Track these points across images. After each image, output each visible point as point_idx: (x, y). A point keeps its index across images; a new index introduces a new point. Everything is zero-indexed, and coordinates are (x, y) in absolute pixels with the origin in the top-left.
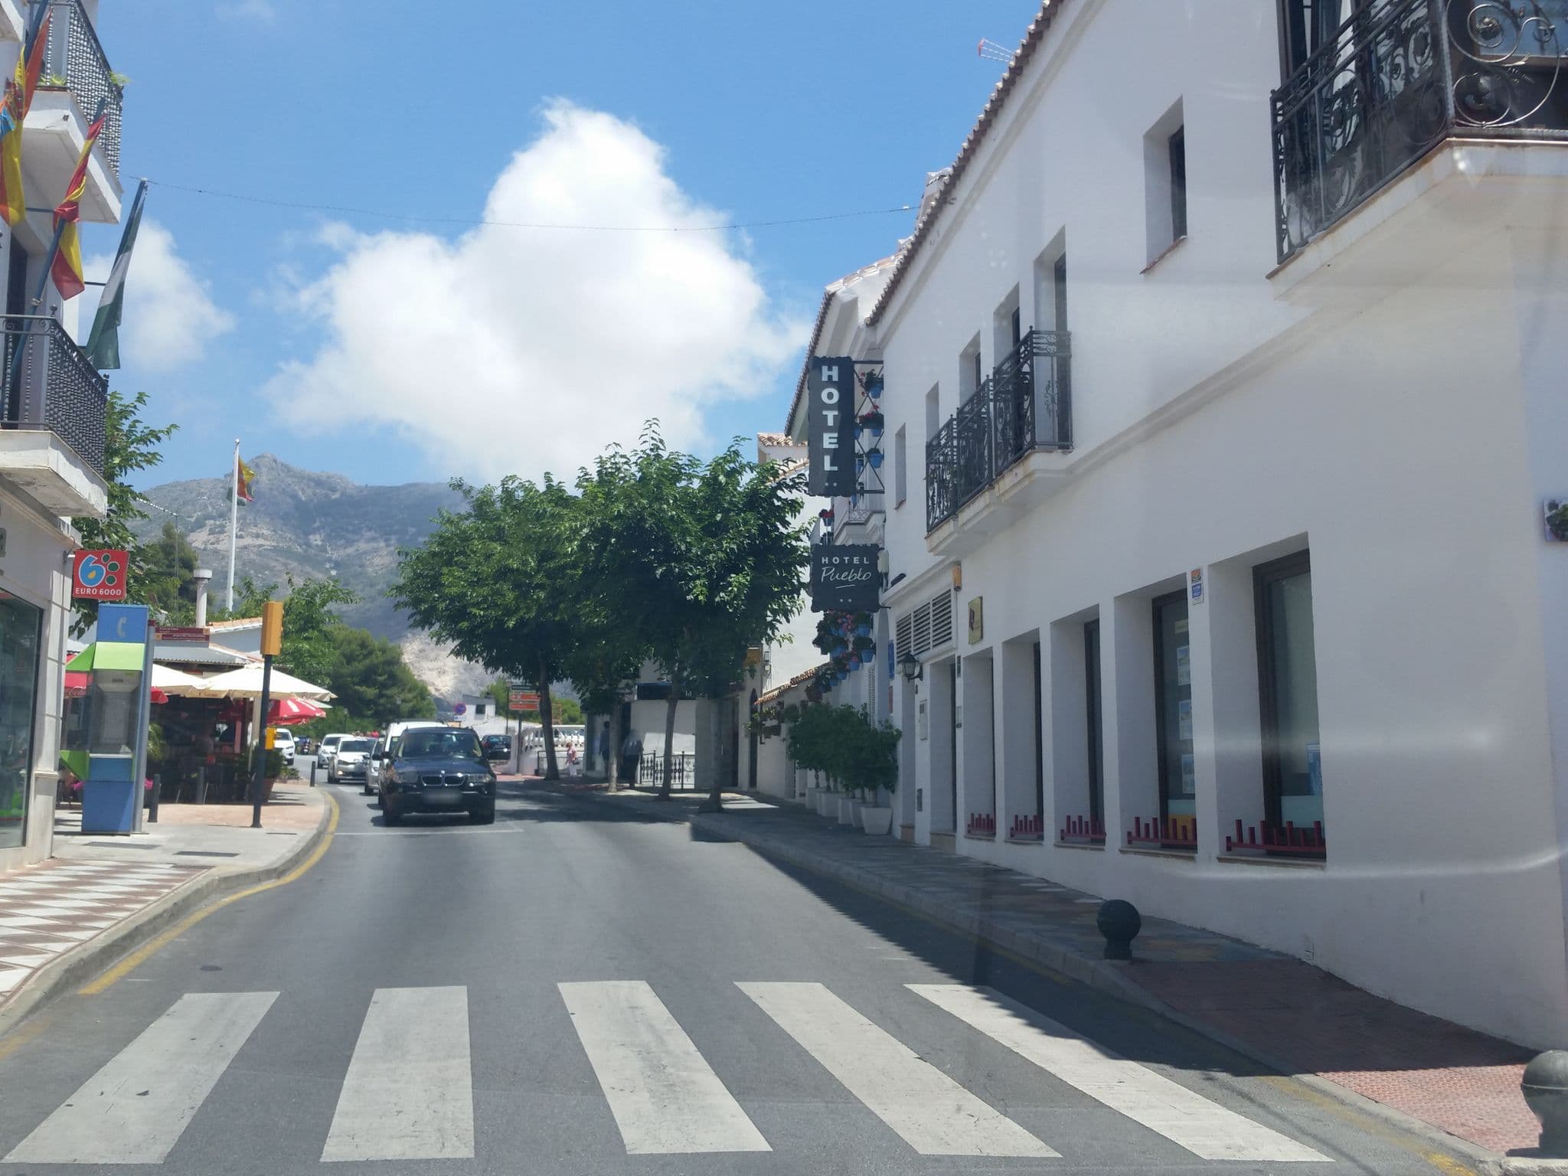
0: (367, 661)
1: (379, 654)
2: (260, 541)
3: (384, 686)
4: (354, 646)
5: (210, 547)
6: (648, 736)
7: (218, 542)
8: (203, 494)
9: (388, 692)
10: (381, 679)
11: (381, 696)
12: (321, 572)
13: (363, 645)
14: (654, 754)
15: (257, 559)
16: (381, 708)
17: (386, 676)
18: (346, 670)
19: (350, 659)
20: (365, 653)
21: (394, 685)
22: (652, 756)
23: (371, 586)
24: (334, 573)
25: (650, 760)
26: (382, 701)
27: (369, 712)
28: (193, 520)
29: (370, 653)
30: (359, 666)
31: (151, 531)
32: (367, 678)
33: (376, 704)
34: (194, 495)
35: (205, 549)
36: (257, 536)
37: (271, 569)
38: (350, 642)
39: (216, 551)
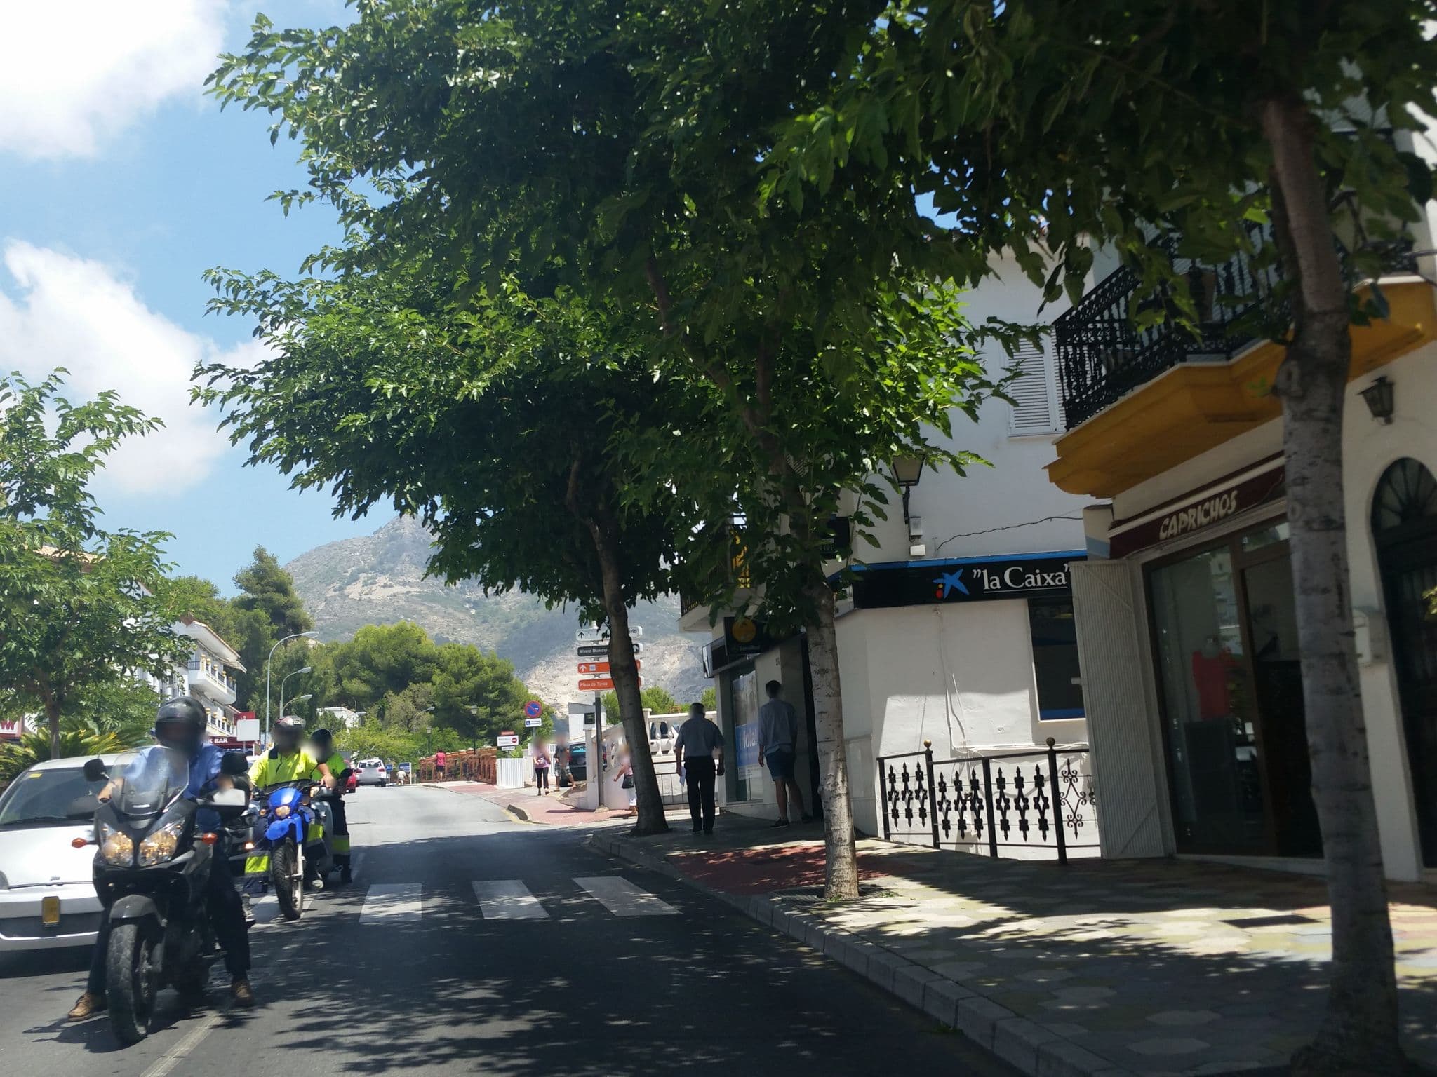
0: (477, 678)
1: (489, 669)
2: (407, 589)
3: (496, 703)
4: (462, 664)
5: (364, 597)
6: (894, 704)
7: (371, 592)
8: (356, 551)
9: (500, 710)
10: (492, 696)
11: (493, 714)
12: (461, 612)
13: (471, 662)
14: (929, 754)
15: (406, 605)
16: (493, 727)
17: (497, 693)
18: (455, 689)
19: (458, 677)
20: (474, 669)
21: (506, 701)
22: (922, 759)
23: (507, 621)
24: (473, 612)
25: (912, 771)
26: (495, 719)
27: (484, 732)
28: (348, 574)
29: (479, 669)
30: (468, 684)
31: (313, 588)
32: (478, 696)
33: (490, 723)
34: (348, 552)
35: (360, 600)
36: (405, 584)
37: (419, 613)
38: (457, 659)
39: (370, 601)
